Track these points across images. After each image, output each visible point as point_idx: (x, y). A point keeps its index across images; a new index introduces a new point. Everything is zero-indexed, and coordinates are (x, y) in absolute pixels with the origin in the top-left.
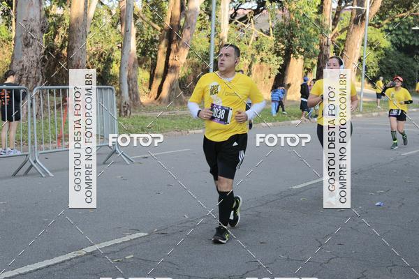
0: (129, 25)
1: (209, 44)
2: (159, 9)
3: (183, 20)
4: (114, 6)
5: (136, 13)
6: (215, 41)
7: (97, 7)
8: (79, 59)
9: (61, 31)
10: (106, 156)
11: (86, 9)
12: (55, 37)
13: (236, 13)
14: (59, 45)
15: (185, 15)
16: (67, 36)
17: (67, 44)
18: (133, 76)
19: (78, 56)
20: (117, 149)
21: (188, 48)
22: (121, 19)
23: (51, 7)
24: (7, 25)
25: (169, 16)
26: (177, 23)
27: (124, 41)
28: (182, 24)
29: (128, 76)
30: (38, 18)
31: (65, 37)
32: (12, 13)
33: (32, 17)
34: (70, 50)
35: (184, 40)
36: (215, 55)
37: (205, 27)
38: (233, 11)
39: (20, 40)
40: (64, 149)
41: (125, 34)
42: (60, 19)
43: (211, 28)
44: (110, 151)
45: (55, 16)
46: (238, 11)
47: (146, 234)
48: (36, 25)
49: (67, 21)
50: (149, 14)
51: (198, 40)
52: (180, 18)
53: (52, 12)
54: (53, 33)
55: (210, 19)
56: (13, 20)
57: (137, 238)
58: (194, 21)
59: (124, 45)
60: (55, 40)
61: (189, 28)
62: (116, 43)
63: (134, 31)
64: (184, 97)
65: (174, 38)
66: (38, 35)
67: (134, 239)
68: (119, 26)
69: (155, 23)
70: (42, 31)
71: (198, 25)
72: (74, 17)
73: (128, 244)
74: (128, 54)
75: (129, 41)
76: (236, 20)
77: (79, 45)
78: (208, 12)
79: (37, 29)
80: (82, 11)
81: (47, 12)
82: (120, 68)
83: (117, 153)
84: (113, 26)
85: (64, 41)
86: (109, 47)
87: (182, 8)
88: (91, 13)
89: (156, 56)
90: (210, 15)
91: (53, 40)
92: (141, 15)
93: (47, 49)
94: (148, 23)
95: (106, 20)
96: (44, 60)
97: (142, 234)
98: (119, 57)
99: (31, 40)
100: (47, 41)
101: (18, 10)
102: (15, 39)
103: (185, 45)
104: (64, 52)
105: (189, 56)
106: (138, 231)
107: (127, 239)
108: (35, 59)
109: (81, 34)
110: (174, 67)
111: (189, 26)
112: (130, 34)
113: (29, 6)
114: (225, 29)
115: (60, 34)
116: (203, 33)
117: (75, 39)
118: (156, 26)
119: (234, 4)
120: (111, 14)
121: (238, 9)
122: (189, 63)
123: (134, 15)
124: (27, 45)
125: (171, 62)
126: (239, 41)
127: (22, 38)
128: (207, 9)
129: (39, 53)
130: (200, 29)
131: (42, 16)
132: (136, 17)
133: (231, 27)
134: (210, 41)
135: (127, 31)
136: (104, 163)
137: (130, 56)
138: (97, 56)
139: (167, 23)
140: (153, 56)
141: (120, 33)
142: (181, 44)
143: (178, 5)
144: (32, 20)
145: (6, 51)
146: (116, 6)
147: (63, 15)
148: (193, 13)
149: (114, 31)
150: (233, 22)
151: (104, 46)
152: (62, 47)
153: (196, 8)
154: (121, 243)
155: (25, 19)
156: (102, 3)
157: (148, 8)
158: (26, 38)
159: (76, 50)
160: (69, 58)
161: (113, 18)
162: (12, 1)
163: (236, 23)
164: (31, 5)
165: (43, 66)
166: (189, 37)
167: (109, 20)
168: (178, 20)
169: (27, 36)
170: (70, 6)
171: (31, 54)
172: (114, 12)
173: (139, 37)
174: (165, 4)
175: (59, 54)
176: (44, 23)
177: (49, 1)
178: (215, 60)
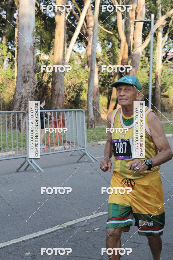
0: (93, 66)
1: (148, 77)
2: (114, 54)
4: (82, 53)
5: (98, 58)
6: (152, 75)
7: (71, 54)
8: (60, 90)
10: (79, 157)
11: (64, 56)
12: (43, 75)
13: (166, 56)
14: (46, 81)
15: (131, 58)
16: (51, 74)
17: (51, 80)
18: (96, 101)
19: (59, 87)
20: (86, 152)
22: (88, 62)
23: (40, 55)
24: (11, 68)
25: (120, 59)
26: (126, 63)
27: (90, 77)
28: (129, 64)
29: (93, 101)
30: (32, 63)
32: (15, 59)
33: (28, 63)
34: (54, 83)
36: (153, 85)
37: (145, 66)
38: (165, 54)
39: (20, 79)
40: (50, 153)
41: (91, 72)
42: (47, 63)
43: (150, 66)
44: (81, 153)
45: (44, 61)
46: (168, 54)
48: (31, 68)
50: (107, 57)
51: (141, 75)
52: (128, 60)
53: (41, 58)
54: (42, 73)
55: (149, 60)
56: (16, 64)
57: (101, 216)
58: (138, 62)
59: (90, 80)
60: (44, 77)
61: (134, 67)
62: (85, 78)
63: (96, 70)
66: (32, 74)
67: (100, 216)
68: (86, 67)
69: (111, 64)
70: (35, 72)
71: (141, 64)
72: (56, 61)
73: (95, 220)
74: (93, 86)
75: (94, 77)
76: (167, 60)
77: (59, 80)
78: (148, 55)
79: (32, 71)
80: (61, 57)
81: (38, 58)
82: (88, 95)
83: (86, 155)
84: (82, 67)
85: (49, 78)
86: (79, 81)
87: (129, 53)
90: (149, 57)
91: (42, 77)
92: (102, 58)
93: (38, 84)
94: (106, 64)
95: (78, 63)
96: (36, 92)
97: (105, 213)
98: (87, 88)
99: (28, 78)
100: (38, 78)
101: (19, 58)
102: (17, 78)
104: (50, 85)
107: (94, 216)
108: (30, 91)
111: (135, 65)
112: (94, 73)
113: (26, 55)
114: (160, 66)
115: (47, 73)
116: (144, 70)
117: (57, 76)
119: (165, 49)
120: (81, 58)
121: (168, 52)
124: (25, 82)
126: (169, 75)
127: (21, 77)
128: (146, 54)
129: (33, 87)
130: (142, 67)
131: (35, 62)
132: (98, 60)
133: (164, 65)
134: (149, 75)
135: (92, 70)
136: (78, 162)
137: (94, 87)
138: (72, 87)
139: (119, 64)
140: (110, 87)
143: (127, 51)
144: (28, 65)
145: (11, 85)
146: (84, 53)
147: (49, 60)
148: (137, 56)
149: (83, 70)
150: (165, 62)
151: (77, 80)
152: (48, 82)
153: (139, 53)
154: (90, 219)
155: (23, 64)
156: (75, 52)
157: (106, 54)
158: (24, 77)
159: (57, 84)
160: (53, 90)
161: (82, 61)
162: (14, 51)
163: (167, 62)
164: (27, 55)
165: (36, 95)
166: (135, 73)
167: (80, 62)
168: (126, 61)
169: (25, 76)
170: (53, 54)
171: (28, 87)
172: (83, 57)
173: (100, 74)
174: (117, 51)
175: (46, 86)
176: (36, 66)
177: (39, 51)
178: (153, 88)
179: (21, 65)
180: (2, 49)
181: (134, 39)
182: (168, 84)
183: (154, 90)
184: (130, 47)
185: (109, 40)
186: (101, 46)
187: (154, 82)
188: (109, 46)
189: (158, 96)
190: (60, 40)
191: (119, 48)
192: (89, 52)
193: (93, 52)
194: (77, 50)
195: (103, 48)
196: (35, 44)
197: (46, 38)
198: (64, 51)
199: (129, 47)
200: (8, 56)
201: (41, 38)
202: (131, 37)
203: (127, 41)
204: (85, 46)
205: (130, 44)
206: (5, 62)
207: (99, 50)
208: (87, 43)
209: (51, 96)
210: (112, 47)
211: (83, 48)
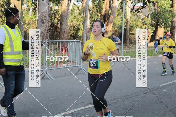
0: (87, 14)
1: (122, 21)
2: (100, 7)
3: (110, 11)
4: (80, 5)
5: (90, 9)
6: (124, 20)
7: (73, 6)
8: (65, 29)
9: (57, 16)
10: (77, 71)
11: (68, 6)
13: (133, 8)
14: (56, 23)
15: (111, 9)
16: (60, 19)
17: (60, 22)
18: (88, 36)
19: (65, 27)
20: (82, 68)
21: (113, 24)
22: (83, 11)
23: (53, 6)
24: (34, 14)
25: (104, 10)
26: (108, 13)
27: (84, 21)
28: (110, 13)
29: (86, 36)
30: (48, 11)
31: (59, 19)
32: (37, 9)
34: (61, 24)
35: (110, 20)
36: (124, 27)
37: (120, 14)
38: (133, 7)
39: (40, 21)
40: (59, 68)
41: (85, 18)
42: (57, 11)
43: (123, 15)
44: (78, 69)
45: (55, 10)
46: (135, 7)
48: (47, 14)
49: (60, 12)
50: (95, 9)
51: (117, 20)
52: (109, 10)
53: (53, 8)
54: (54, 17)
55: (122, 11)
56: (37, 12)
57: (91, 107)
58: (115, 12)
59: (85, 23)
61: (113, 15)
62: (81, 22)
63: (89, 16)
65: (106, 19)
66: (48, 18)
67: (90, 107)
68: (82, 14)
69: (98, 13)
70: (49, 16)
71: (117, 13)
72: (63, 10)
73: (87, 110)
74: (86, 26)
75: (87, 21)
77: (65, 22)
78: (121, 8)
79: (47, 16)
80: (66, 8)
81: (51, 8)
82: (83, 32)
83: (82, 70)
84: (80, 14)
85: (59, 21)
86: (78, 23)
87: (110, 7)
88: (70, 8)
90: (122, 9)
91: (54, 20)
92: (92, 9)
93: (51, 24)
94: (95, 13)
95: (77, 12)
96: (50, 29)
98: (82, 28)
99: (45, 21)
100: (51, 21)
101: (39, 8)
102: (38, 20)
103: (111, 22)
104: (59, 25)
105: (113, 27)
106: (91, 104)
107: (86, 107)
108: (46, 28)
109: (66, 18)
110: (106, 32)
112: (87, 18)
114: (129, 15)
115: (57, 18)
116: (119, 17)
117: (63, 20)
118: (98, 14)
119: (133, 4)
120: (79, 9)
121: (134, 6)
122: (113, 30)
124: (43, 23)
126: (135, 20)
127: (41, 19)
128: (121, 7)
129: (48, 26)
130: (118, 15)
131: (50, 10)
132: (90, 10)
133: (132, 14)
134: (122, 20)
135: (86, 16)
136: (76, 74)
138: (73, 27)
139: (103, 13)
141: (83, 17)
142: (109, 22)
144: (45, 12)
145: (34, 25)
146: (81, 5)
147: (58, 9)
148: (115, 8)
149: (80, 16)
150: (132, 12)
151: (76, 23)
152: (58, 23)
153: (116, 6)
154: (84, 109)
156: (75, 4)
157: (95, 6)
159: (64, 25)
160: (61, 28)
161: (79, 11)
162: (36, 4)
163: (134, 12)
164: (45, 5)
165: (50, 32)
166: (113, 19)
167: (78, 11)
168: (108, 11)
169: (43, 19)
170: (61, 6)
171: (45, 26)
172: (80, 8)
173: (91, 19)
174: (102, 4)
175: (56, 26)
176: (50, 13)
177: (52, 4)
178: (124, 29)
179: (41, 12)
180: (29, 2)
182: (134, 26)
183: (125, 30)
186: (92, 1)
187: (125, 25)
188: (97, 2)
189: (128, 34)
191: (103, 3)
192: (84, 5)
193: (86, 4)
194: (76, 3)
195: (93, 3)
198: (68, 3)
199: (110, 3)
200: (32, 6)
204: (82, 1)
206: (31, 11)
207: (90, 3)
209: (60, 32)
210: (99, 2)
211: (80, 2)
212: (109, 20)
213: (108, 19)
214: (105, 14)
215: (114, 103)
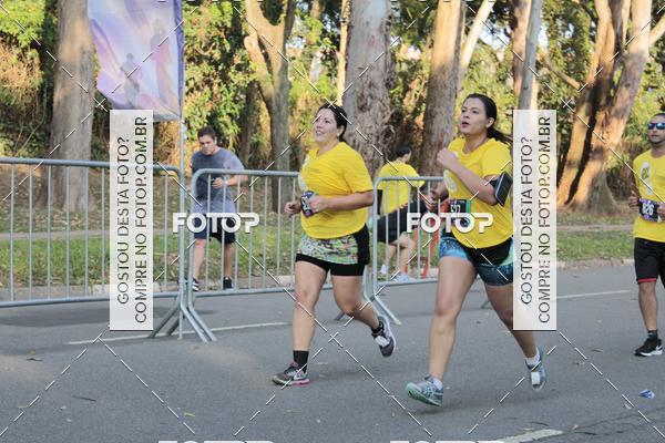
0: (528, 78)
2: (578, 53)
3: (618, 73)
4: (500, 48)
5: (539, 59)
7: (476, 49)
8: (443, 133)
9: (417, 87)
11: (458, 50)
12: (405, 96)
14: (411, 109)
15: (623, 63)
16: (425, 95)
17: (423, 108)
19: (441, 127)
21: (626, 119)
22: (514, 68)
23: (399, 46)
24: (329, 75)
25: (594, 64)
26: (608, 77)
27: (519, 106)
28: (616, 79)
30: (382, 64)
31: (421, 97)
32: (340, 56)
33: (372, 63)
34: (429, 117)
35: (619, 105)
37: (655, 85)
39: (351, 100)
41: (522, 93)
42: (415, 67)
45: (408, 63)
47: (560, 432)
48: (378, 77)
49: (426, 71)
50: (561, 60)
51: (643, 107)
52: (614, 68)
53: (400, 55)
54: (402, 90)
56: (341, 66)
57: (544, 439)
58: (638, 73)
60: (405, 101)
61: (628, 86)
62: (504, 108)
63: (535, 88)
64: (615, 202)
65: (603, 102)
66: (380, 91)
67: (540, 440)
68: (510, 81)
69: (569, 75)
70: (388, 85)
71: (644, 80)
72: (437, 63)
75: (528, 105)
77: (443, 110)
79: (380, 83)
80: (451, 54)
81: (394, 55)
84: (500, 79)
85: (419, 104)
87: (618, 48)
88: (466, 58)
89: (570, 130)
91: (401, 100)
92: (548, 62)
93: (393, 116)
94: (558, 75)
95: (489, 71)
96: (388, 133)
97: (553, 432)
99: (369, 100)
100: (393, 103)
101: (351, 51)
102: (344, 98)
103: (619, 115)
104: (419, 120)
105: (626, 133)
106: (546, 426)
107: (526, 438)
108: (373, 130)
109: (447, 92)
110: (601, 151)
111: (629, 81)
112: (529, 95)
113: (369, 45)
115: (414, 92)
116: (652, 95)
117: (438, 100)
118: (571, 81)
120: (497, 60)
122: (625, 145)
123: (537, 62)
124: (362, 108)
125: (594, 143)
127: (355, 96)
128: (660, 55)
129: (380, 121)
130: (646, 88)
131: (388, 62)
132: (538, 66)
135: (525, 88)
139: (591, 77)
140: (564, 132)
141: (512, 91)
142: (613, 112)
143: (612, 46)
144: (371, 68)
146: (506, 47)
147: (420, 60)
148: (636, 60)
149: (502, 89)
152: (416, 113)
153: (642, 52)
155: (360, 66)
156: (483, 43)
157: (559, 51)
158: (362, 97)
159: (439, 118)
160: (427, 132)
161: (499, 67)
162: (339, 37)
164: (371, 43)
165: (385, 143)
166: (628, 102)
167: (492, 69)
168: (609, 71)
169: (362, 95)
170: (431, 46)
171: (368, 122)
172: (501, 57)
173: (543, 100)
174: (588, 44)
175: (410, 123)
176: (390, 72)
177: (397, 38)
179: (356, 68)
180: (311, 29)
181: (631, 15)
184: (621, 38)
185: (569, 19)
186: (549, 31)
188: (567, 33)
190: (451, 12)
191: (593, 39)
192: (521, 44)
193: (529, 43)
194: (487, 39)
195: (552, 37)
196: (390, 17)
197: (415, 8)
198: (459, 38)
199: (618, 38)
200: (323, 46)
201: (404, 6)
202: (625, 13)
203: (615, 21)
204: (509, 31)
205: (621, 28)
206: (316, 63)
207: (543, 40)
208: (514, 24)
209: (422, 145)
210: (574, 37)
211: (502, 36)
212: (613, 105)
213: (610, 101)
214: (598, 82)
215: (635, 427)
